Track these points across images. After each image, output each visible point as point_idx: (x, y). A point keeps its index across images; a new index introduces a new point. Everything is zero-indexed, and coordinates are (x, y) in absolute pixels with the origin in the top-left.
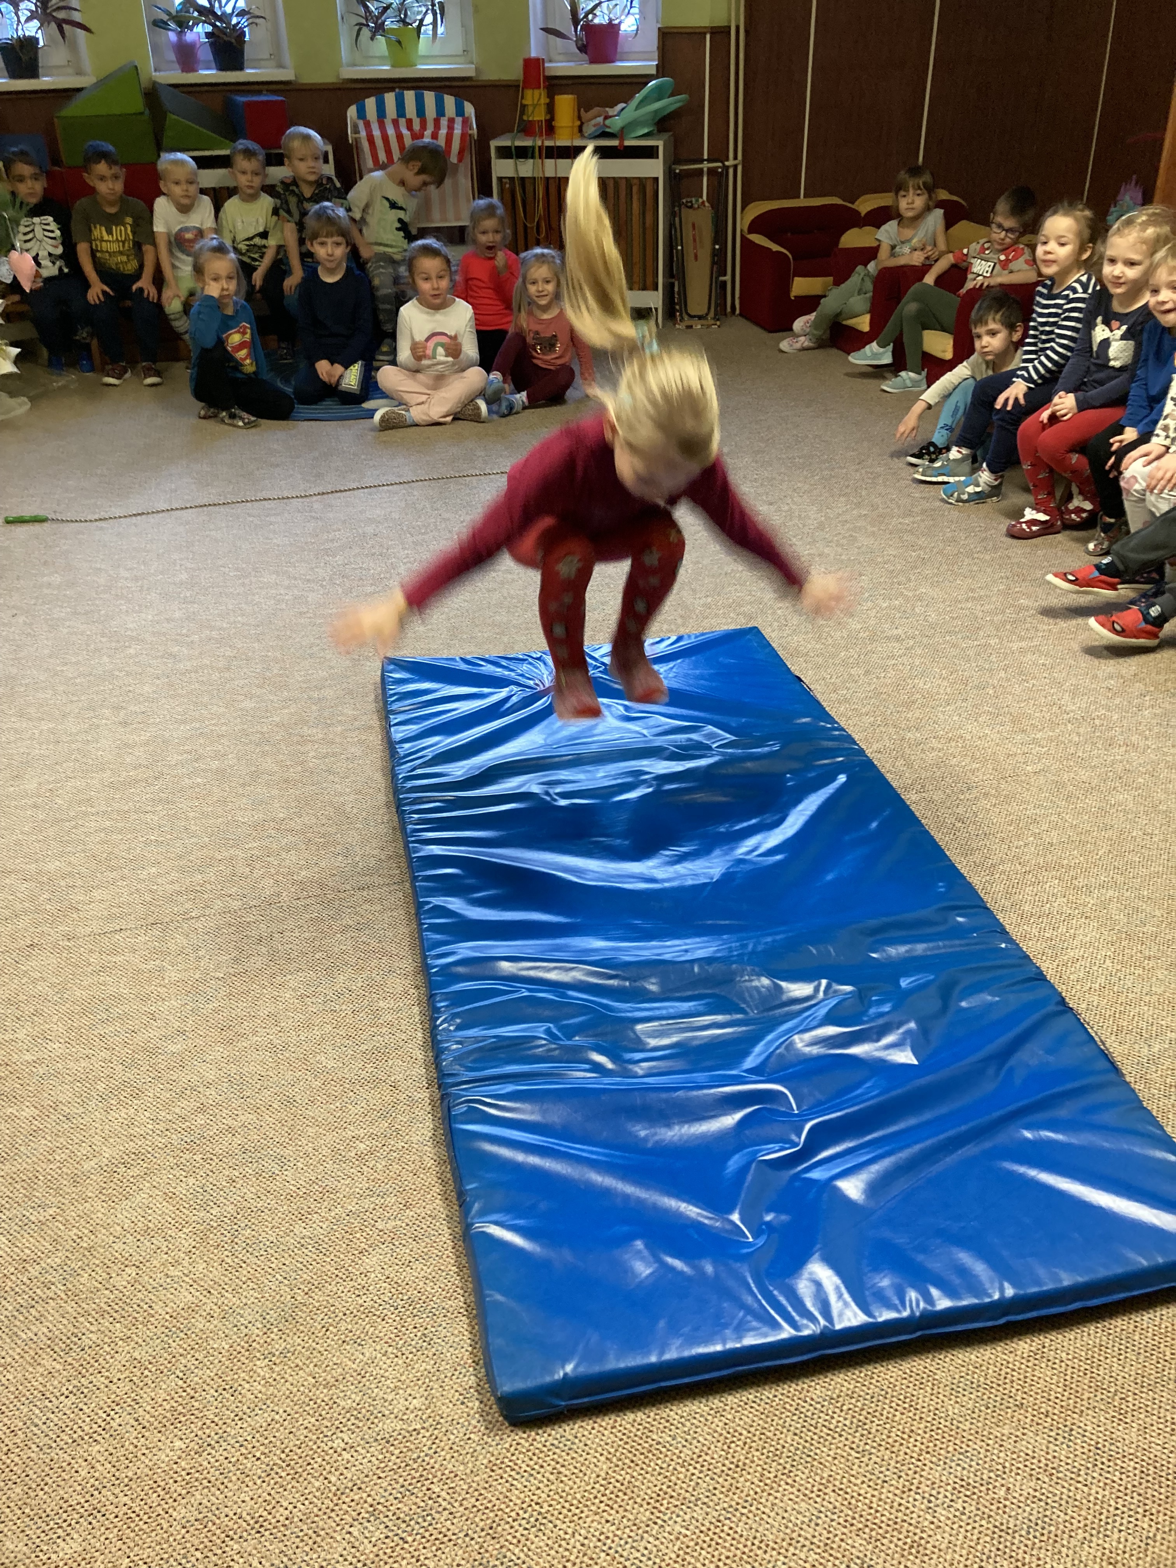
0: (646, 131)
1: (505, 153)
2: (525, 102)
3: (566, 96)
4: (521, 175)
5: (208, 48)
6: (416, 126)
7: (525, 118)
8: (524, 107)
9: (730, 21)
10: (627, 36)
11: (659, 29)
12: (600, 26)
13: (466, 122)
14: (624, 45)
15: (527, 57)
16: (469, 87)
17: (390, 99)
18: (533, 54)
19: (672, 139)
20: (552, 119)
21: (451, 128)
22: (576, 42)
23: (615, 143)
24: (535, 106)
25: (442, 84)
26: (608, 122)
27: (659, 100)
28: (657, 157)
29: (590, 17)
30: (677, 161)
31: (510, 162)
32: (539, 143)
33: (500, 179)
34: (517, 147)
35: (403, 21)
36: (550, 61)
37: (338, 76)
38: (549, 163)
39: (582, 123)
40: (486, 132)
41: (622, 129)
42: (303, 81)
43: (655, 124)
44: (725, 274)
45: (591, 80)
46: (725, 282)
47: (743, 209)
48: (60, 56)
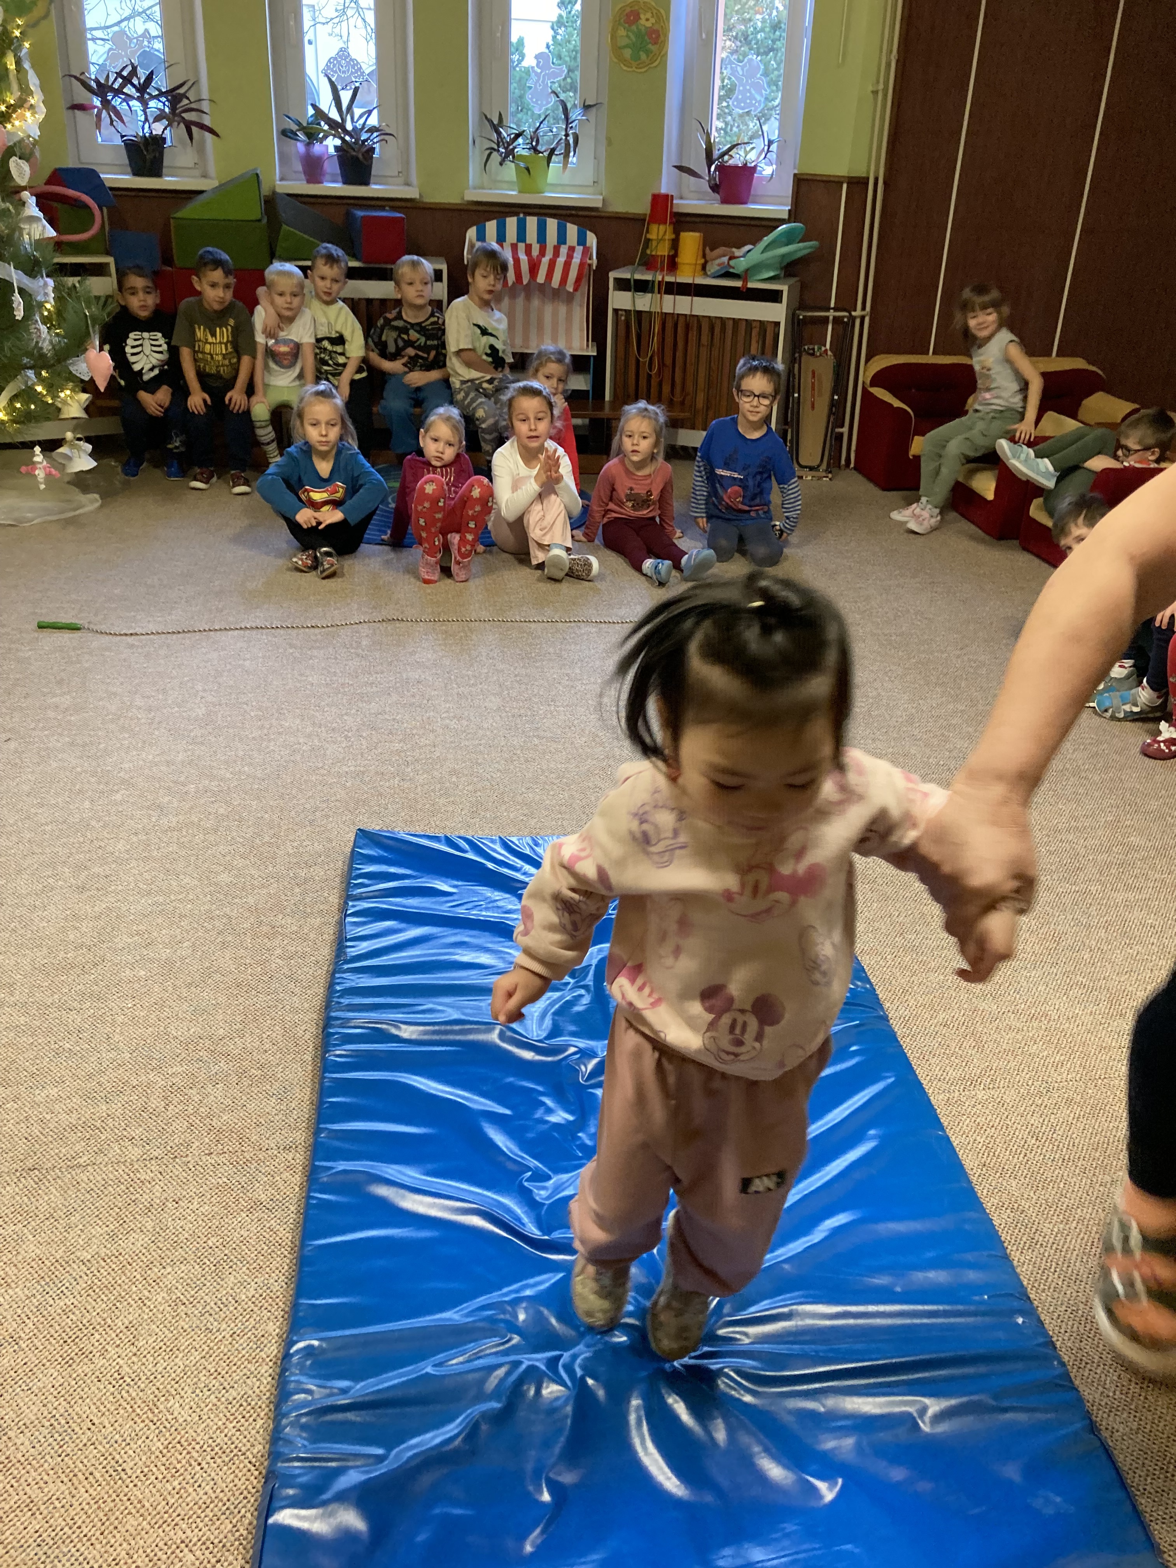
0: (772, 274)
1: (623, 285)
2: (649, 236)
3: (691, 234)
4: (639, 308)
5: (336, 161)
6: (535, 252)
7: (648, 252)
8: (648, 241)
9: (868, 172)
10: (762, 178)
11: (795, 175)
12: (737, 167)
13: (586, 251)
14: (757, 187)
15: (656, 192)
16: (595, 217)
17: (511, 223)
18: (663, 190)
19: (799, 284)
20: (676, 255)
21: (570, 257)
22: (709, 181)
23: (738, 284)
24: (659, 241)
25: (569, 212)
26: (732, 263)
27: (787, 245)
28: (781, 302)
29: (726, 158)
30: (803, 306)
31: (628, 294)
32: (660, 278)
33: (616, 311)
34: (636, 281)
35: (535, 150)
36: (681, 198)
37: (463, 198)
38: (668, 299)
39: (706, 262)
40: (606, 263)
41: (747, 271)
42: (428, 199)
43: (782, 269)
44: (842, 426)
45: (720, 220)
46: (842, 434)
47: (867, 361)
48: (187, 158)
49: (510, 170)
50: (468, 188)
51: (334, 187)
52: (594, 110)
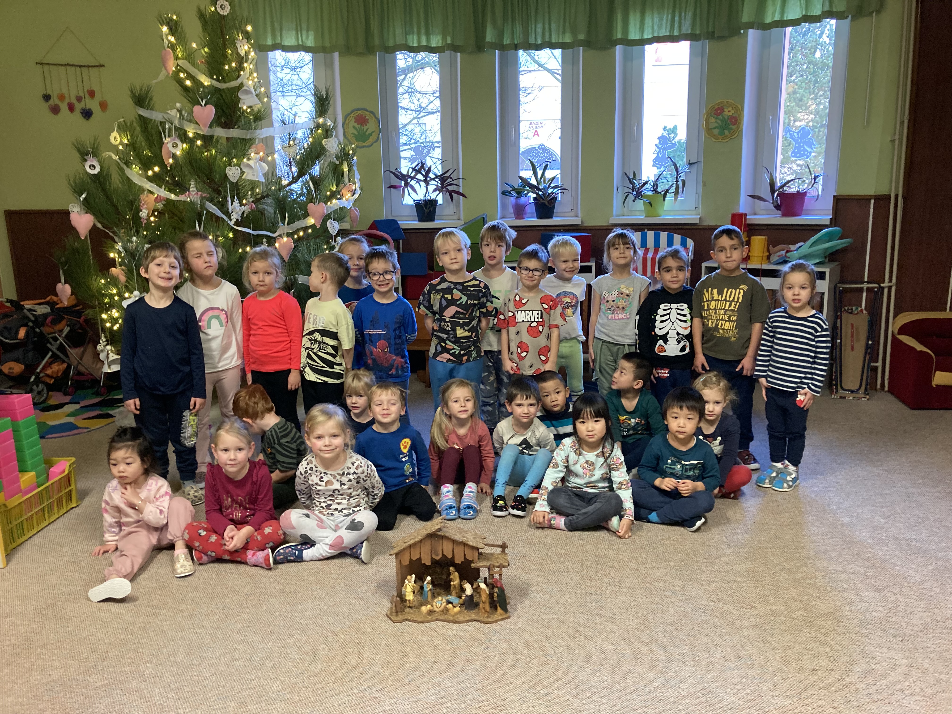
3: (760, 237)
5: (533, 206)
9: (890, 191)
10: (811, 199)
11: (834, 196)
12: (792, 193)
15: (735, 212)
16: (694, 229)
18: (741, 211)
19: (838, 267)
22: (773, 203)
26: (788, 254)
27: (829, 242)
28: (824, 279)
29: (785, 188)
35: (655, 191)
37: (609, 222)
39: (770, 255)
40: (699, 258)
42: (586, 224)
43: (826, 257)
44: (877, 361)
45: (779, 227)
46: (877, 367)
47: (894, 317)
48: (450, 209)
49: (640, 204)
50: (612, 216)
51: (531, 220)
52: (696, 165)
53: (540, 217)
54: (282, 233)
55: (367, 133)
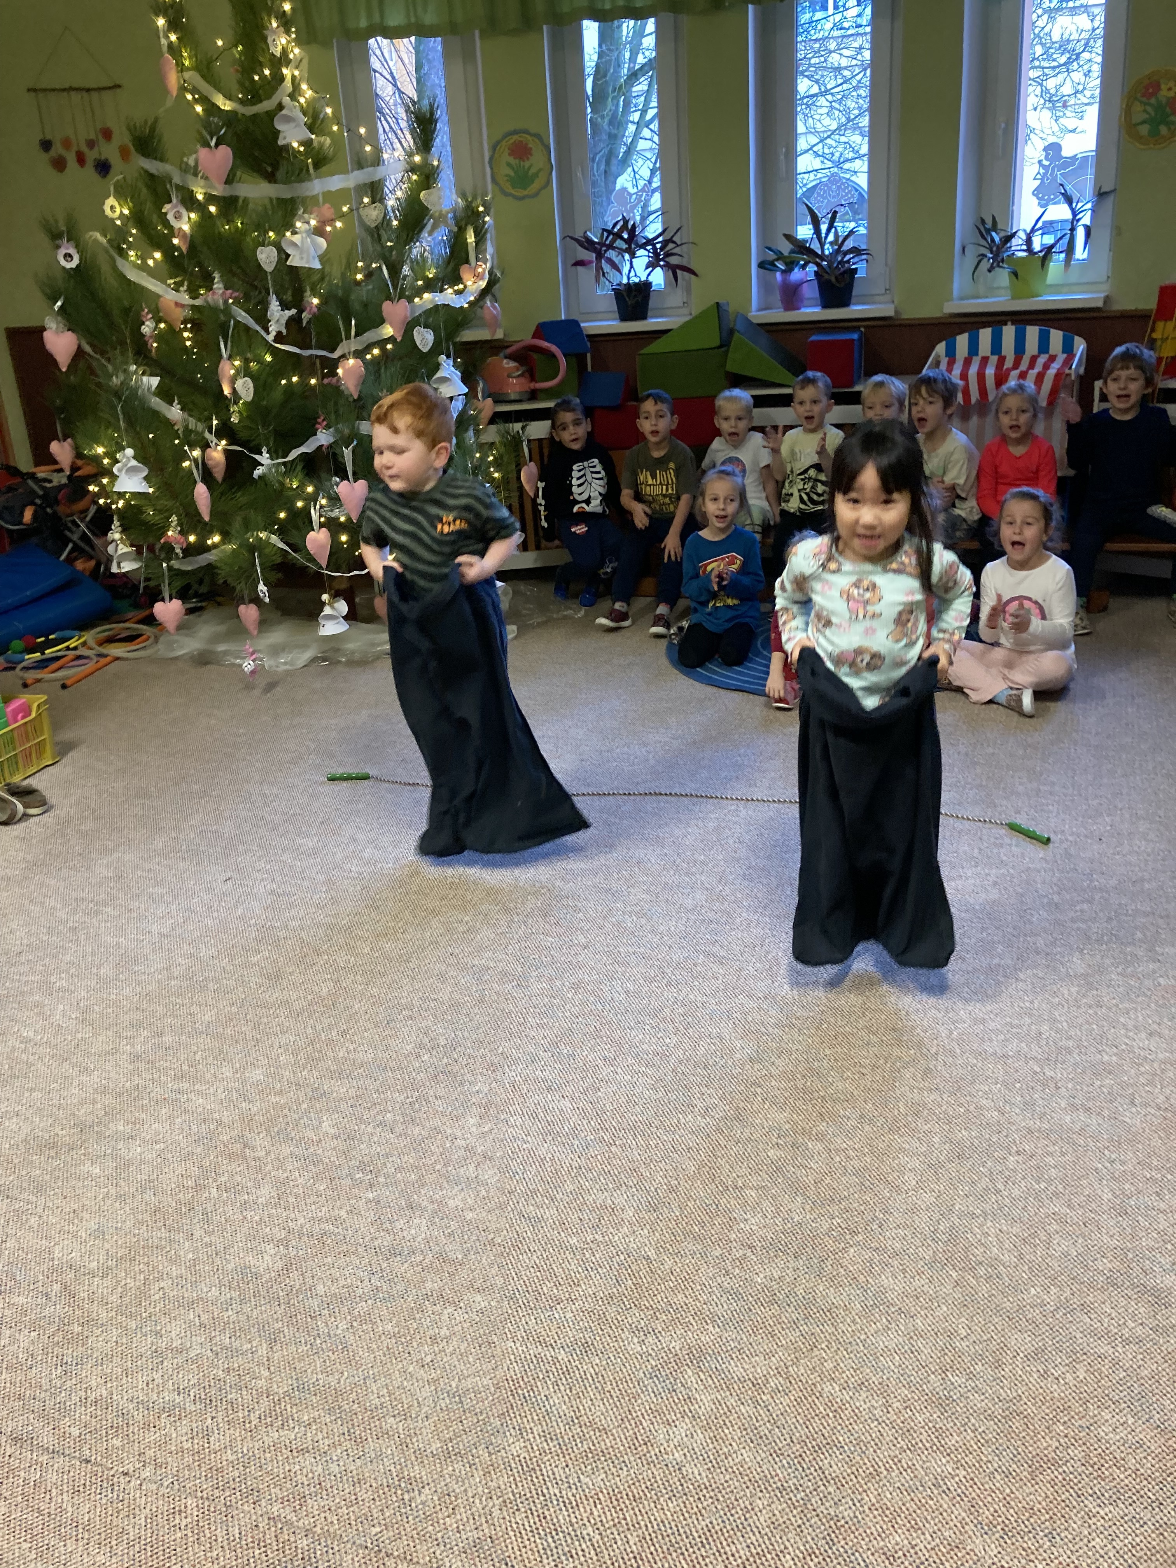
2: (1154, 336)
5: (814, 286)
6: (1009, 364)
13: (1069, 359)
15: (1164, 286)
16: (1095, 318)
17: (985, 335)
24: (1164, 340)
35: (1030, 250)
42: (905, 316)
48: (676, 298)
49: (1003, 276)
50: (952, 300)
51: (811, 311)
52: (1111, 198)
53: (827, 304)
54: (346, 351)
55: (530, 173)
